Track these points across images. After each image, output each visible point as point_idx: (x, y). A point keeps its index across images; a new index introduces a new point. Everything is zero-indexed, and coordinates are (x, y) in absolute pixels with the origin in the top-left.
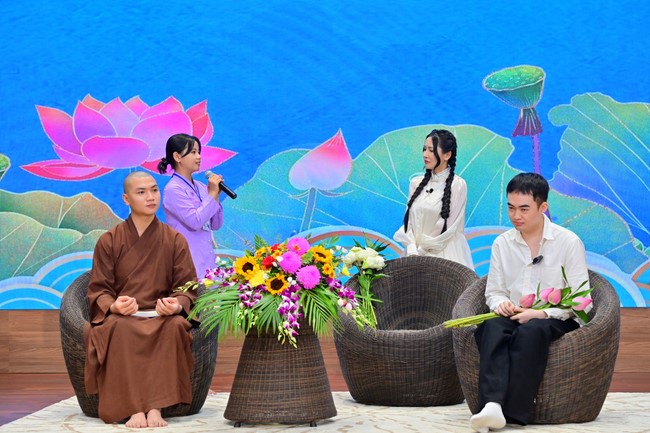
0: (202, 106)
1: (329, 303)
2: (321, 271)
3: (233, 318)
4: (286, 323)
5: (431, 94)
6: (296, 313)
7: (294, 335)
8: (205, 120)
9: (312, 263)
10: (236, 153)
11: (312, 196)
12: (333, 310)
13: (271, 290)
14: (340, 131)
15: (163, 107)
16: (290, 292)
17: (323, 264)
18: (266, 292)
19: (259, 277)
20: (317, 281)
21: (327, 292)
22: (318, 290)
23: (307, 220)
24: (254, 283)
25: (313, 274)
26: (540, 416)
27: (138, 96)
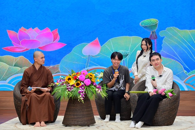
0: (56, 30)
1: (94, 90)
2: (91, 80)
3: (65, 94)
4: (81, 96)
5: (124, 27)
6: (84, 93)
7: (83, 99)
8: (57, 34)
9: (88, 78)
10: (66, 44)
11: (89, 57)
12: (95, 92)
13: (76, 86)
14: (97, 38)
15: (45, 31)
16: (82, 87)
17: (92, 78)
18: (75, 87)
19: (73, 82)
20: (90, 83)
21: (93, 87)
22: (90, 86)
23: (87, 64)
24: (71, 84)
25: (89, 81)
26: (156, 123)
27: (37, 27)
